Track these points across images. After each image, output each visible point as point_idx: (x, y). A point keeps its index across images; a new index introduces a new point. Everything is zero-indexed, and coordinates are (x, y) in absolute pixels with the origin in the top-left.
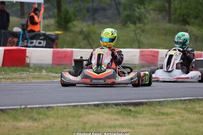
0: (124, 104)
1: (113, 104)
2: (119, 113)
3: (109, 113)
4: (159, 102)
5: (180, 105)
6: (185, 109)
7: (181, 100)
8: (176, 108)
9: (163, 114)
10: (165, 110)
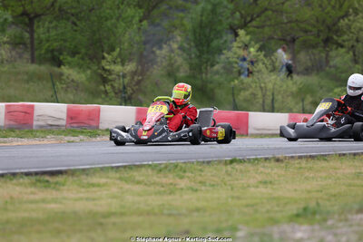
0: (36, 173)
1: (22, 173)
2: (34, 184)
3: (21, 184)
4: (84, 170)
5: (112, 174)
6: (120, 179)
7: (112, 168)
8: (108, 177)
9: (93, 185)
10: (95, 180)
